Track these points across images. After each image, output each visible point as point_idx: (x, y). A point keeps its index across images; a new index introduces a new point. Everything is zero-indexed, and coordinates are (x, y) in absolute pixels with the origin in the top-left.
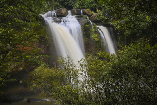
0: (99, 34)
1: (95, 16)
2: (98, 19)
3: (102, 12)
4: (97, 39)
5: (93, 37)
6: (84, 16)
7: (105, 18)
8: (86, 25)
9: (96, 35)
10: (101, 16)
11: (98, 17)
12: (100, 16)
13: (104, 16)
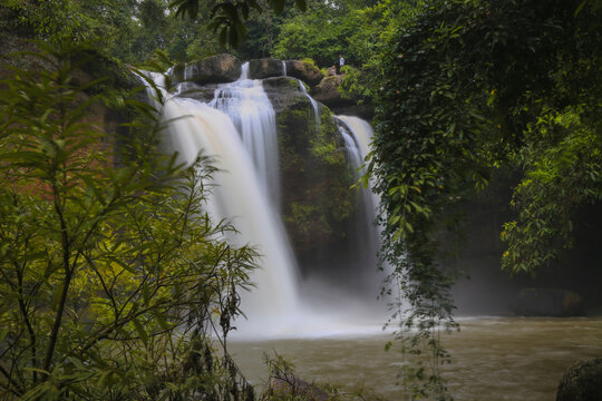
0: (342, 143)
1: (337, 85)
2: (344, 96)
3: (359, 73)
4: (331, 159)
5: (317, 150)
6: (292, 80)
7: (367, 92)
8: (297, 112)
9: (331, 146)
10: (354, 86)
11: (346, 89)
12: (350, 83)
13: (362, 83)
